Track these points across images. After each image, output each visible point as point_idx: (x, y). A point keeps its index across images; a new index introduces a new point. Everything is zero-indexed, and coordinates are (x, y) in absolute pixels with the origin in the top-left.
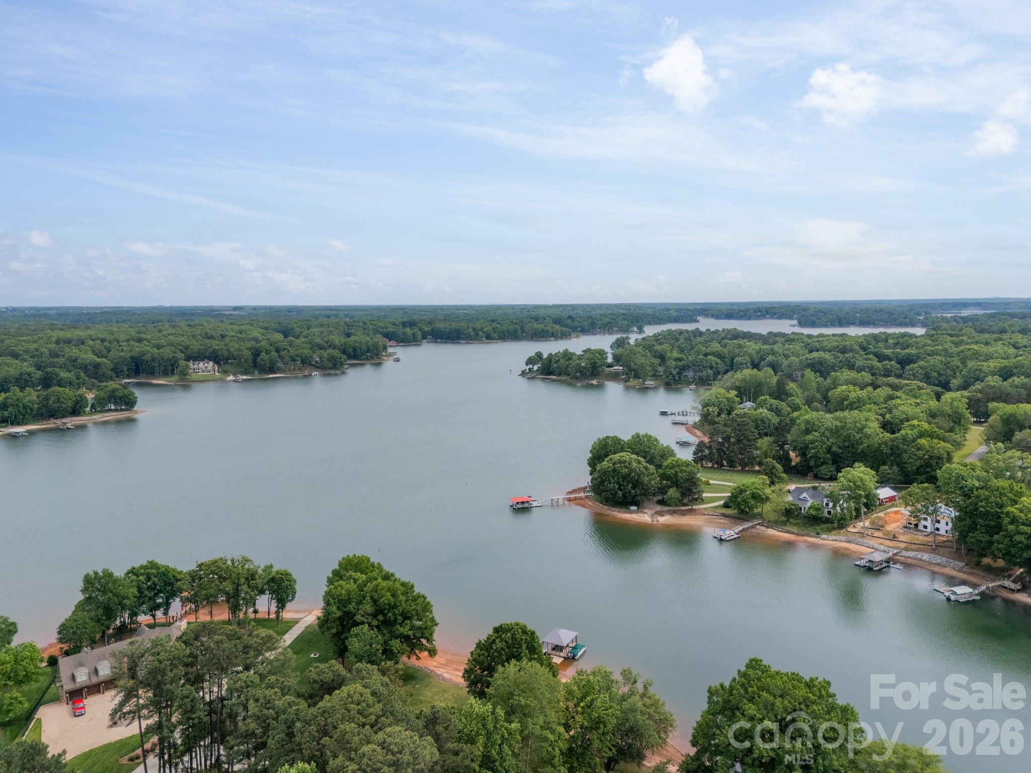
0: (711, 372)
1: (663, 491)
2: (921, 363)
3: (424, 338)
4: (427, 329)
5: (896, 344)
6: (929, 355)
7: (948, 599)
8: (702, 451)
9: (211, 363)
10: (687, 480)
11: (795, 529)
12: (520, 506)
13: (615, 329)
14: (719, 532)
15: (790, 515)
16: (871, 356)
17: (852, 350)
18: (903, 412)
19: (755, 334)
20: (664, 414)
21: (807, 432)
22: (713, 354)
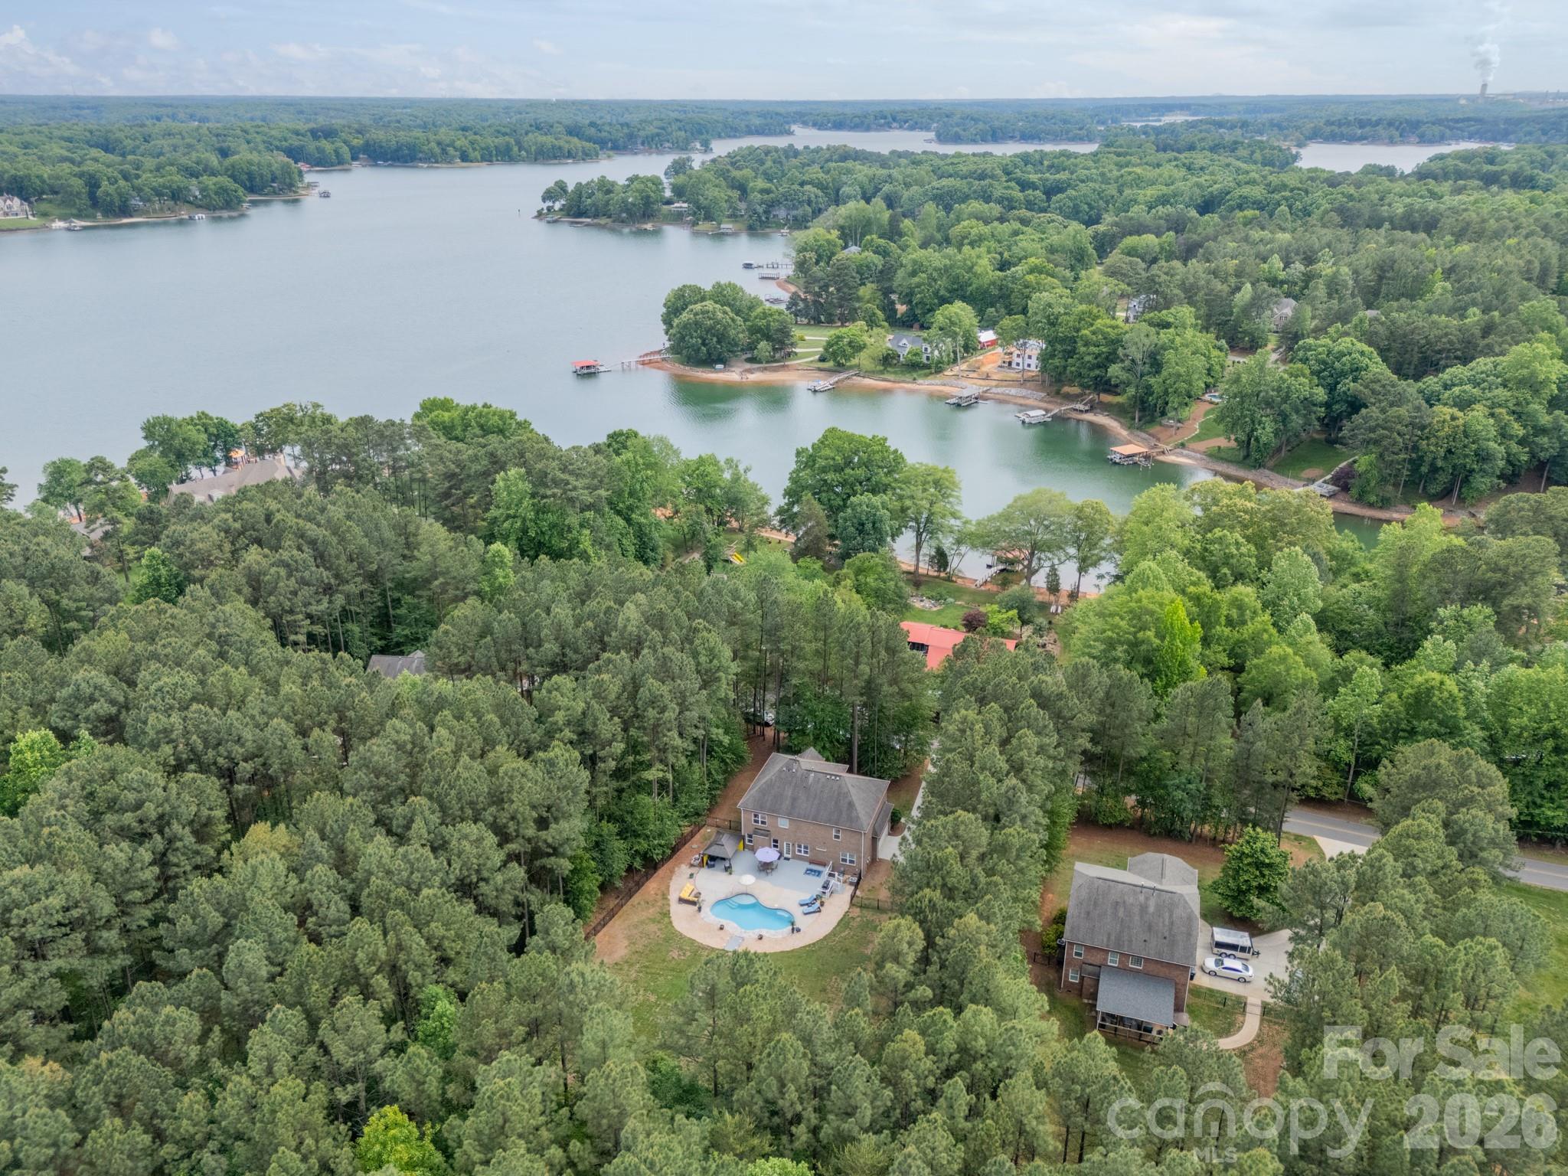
0: (809, 210)
1: (752, 347)
2: (1071, 192)
3: (354, 158)
4: (357, 142)
5: (1051, 167)
6: (1083, 181)
7: (1023, 422)
8: (796, 304)
9: (17, 201)
10: (778, 330)
11: (891, 377)
12: (585, 371)
13: (667, 145)
14: (811, 385)
15: (887, 361)
16: (1013, 184)
17: (993, 177)
18: (1023, 249)
19: (871, 154)
20: (748, 266)
21: (914, 274)
22: (810, 183)
